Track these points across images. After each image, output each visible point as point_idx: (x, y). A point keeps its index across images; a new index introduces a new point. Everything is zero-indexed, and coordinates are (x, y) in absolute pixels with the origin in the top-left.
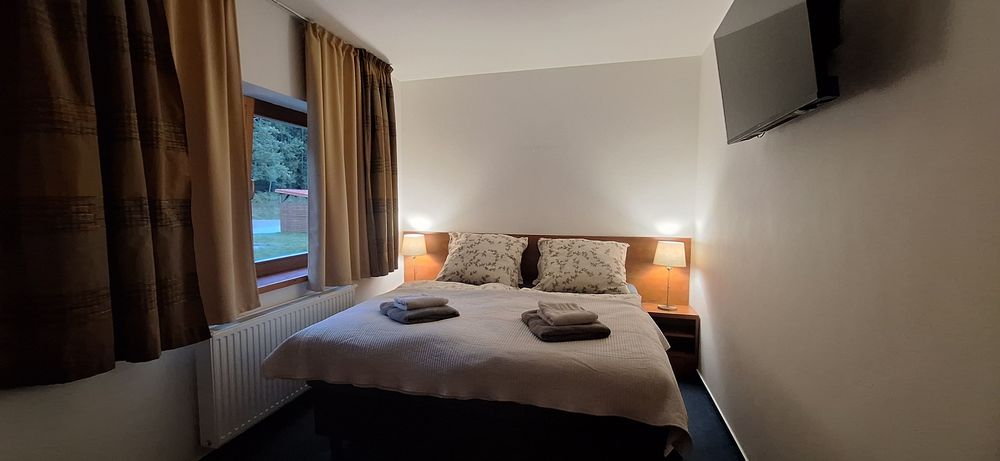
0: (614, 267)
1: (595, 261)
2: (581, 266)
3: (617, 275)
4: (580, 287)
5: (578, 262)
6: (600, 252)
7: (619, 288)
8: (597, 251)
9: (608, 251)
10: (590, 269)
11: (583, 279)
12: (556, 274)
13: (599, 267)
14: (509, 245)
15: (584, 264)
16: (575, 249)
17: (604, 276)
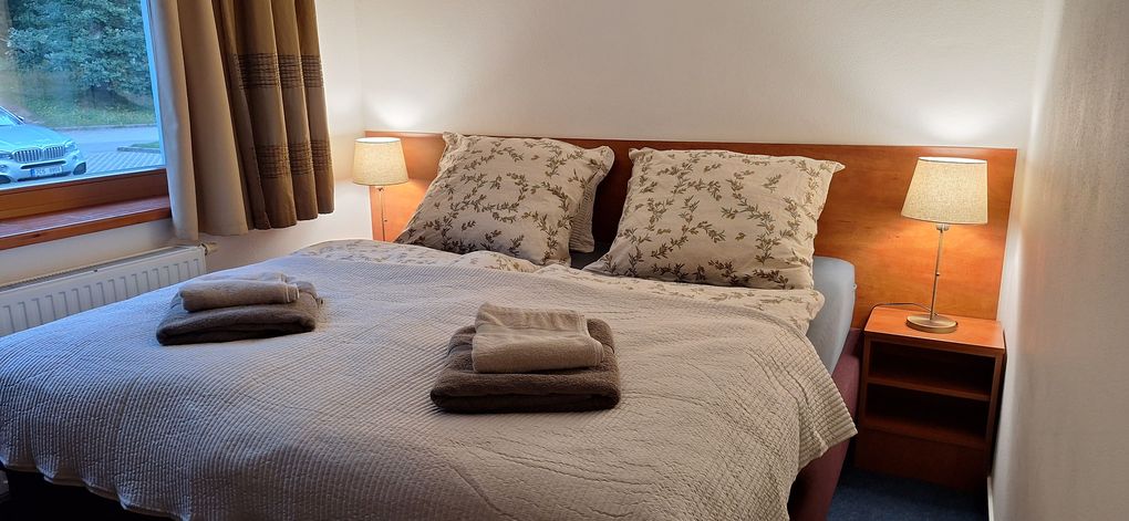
0: (781, 220)
1: (733, 205)
2: (698, 217)
3: (785, 241)
4: (689, 267)
5: (693, 208)
6: (752, 185)
7: (784, 272)
8: (747, 181)
9: (774, 181)
10: (719, 223)
11: (700, 249)
12: (641, 233)
13: (742, 221)
14: (554, 164)
15: (708, 210)
16: (695, 175)
17: (751, 241)
